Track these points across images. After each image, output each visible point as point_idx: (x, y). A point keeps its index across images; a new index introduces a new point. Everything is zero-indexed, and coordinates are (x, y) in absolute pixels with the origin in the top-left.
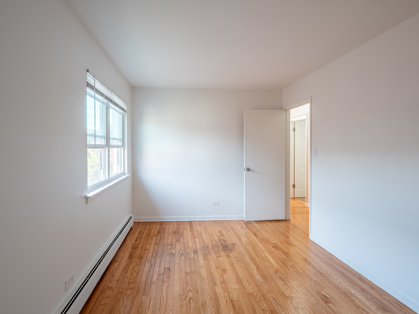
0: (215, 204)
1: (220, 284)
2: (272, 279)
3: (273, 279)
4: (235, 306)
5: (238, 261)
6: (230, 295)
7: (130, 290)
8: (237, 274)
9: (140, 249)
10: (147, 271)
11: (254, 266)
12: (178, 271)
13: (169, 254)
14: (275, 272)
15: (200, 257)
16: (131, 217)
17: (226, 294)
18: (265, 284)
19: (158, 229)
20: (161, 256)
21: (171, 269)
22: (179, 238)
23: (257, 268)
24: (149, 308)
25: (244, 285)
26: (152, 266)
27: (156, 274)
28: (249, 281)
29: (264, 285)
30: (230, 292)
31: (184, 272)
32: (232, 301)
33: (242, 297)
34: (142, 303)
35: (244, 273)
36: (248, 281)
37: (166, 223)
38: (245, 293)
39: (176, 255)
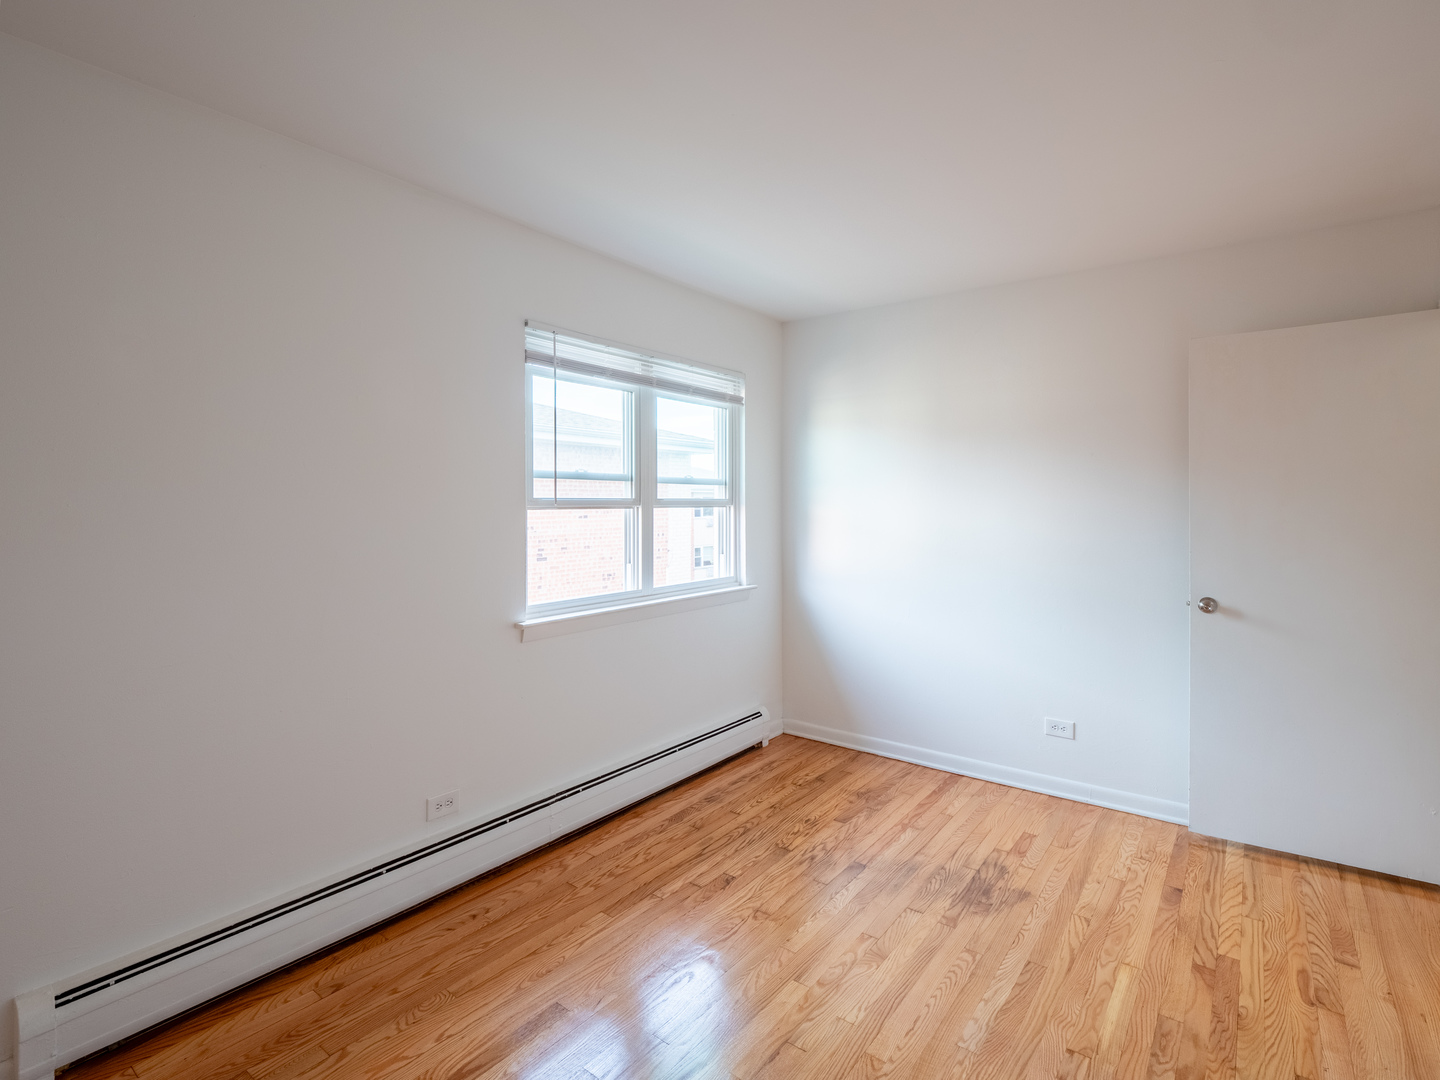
0: (1059, 732)
1: (815, 982)
2: (1020, 1063)
3: (1026, 1064)
4: (777, 1058)
5: (968, 951)
6: (805, 1025)
7: (592, 888)
8: (907, 986)
9: (720, 805)
10: (675, 863)
11: (1007, 994)
12: (742, 897)
13: (777, 845)
14: (1071, 1052)
15: (850, 888)
16: (757, 715)
17: (796, 1017)
18: (967, 1062)
19: (828, 769)
20: (750, 843)
21: (733, 884)
22: (861, 811)
23: (1007, 1002)
24: (581, 944)
25: (886, 1024)
26: (700, 855)
27: (686, 879)
28: (918, 1024)
29: (961, 1063)
30: (812, 1019)
31: (758, 904)
32: (786, 1041)
33: (833, 1049)
34: (581, 926)
35: (938, 993)
36: (915, 1022)
37: (873, 757)
38: (856, 1047)
39: (791, 854)
